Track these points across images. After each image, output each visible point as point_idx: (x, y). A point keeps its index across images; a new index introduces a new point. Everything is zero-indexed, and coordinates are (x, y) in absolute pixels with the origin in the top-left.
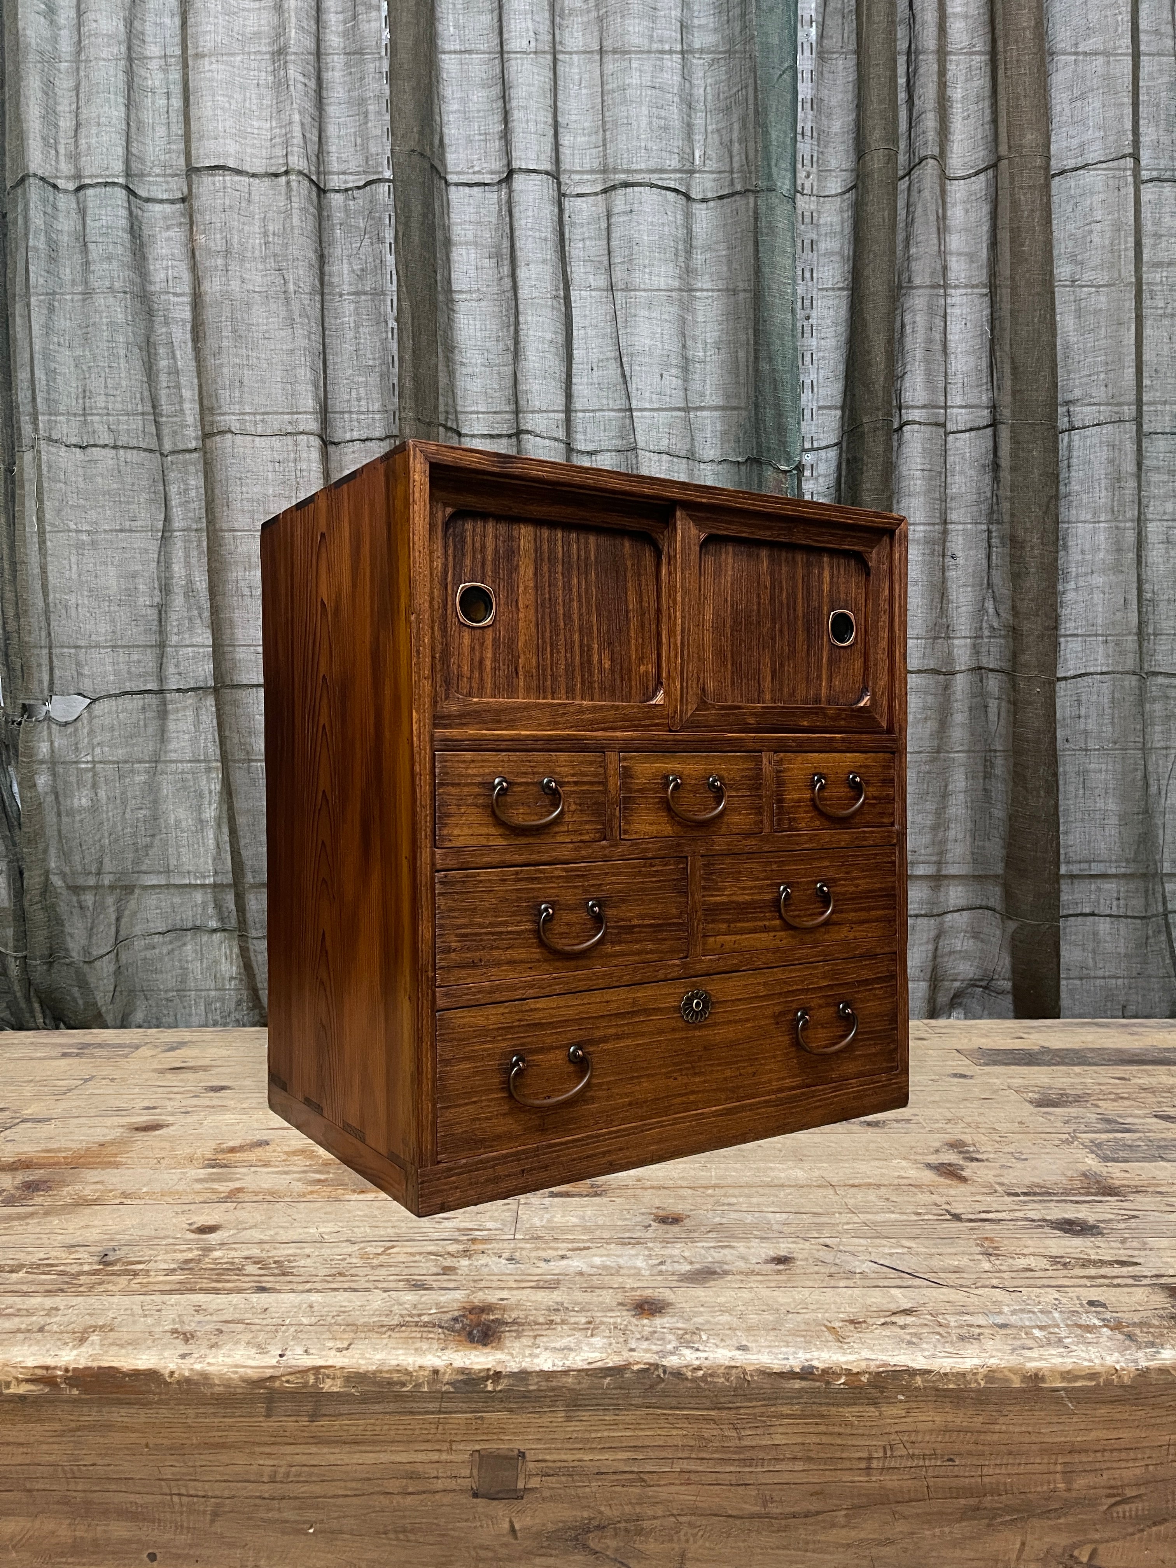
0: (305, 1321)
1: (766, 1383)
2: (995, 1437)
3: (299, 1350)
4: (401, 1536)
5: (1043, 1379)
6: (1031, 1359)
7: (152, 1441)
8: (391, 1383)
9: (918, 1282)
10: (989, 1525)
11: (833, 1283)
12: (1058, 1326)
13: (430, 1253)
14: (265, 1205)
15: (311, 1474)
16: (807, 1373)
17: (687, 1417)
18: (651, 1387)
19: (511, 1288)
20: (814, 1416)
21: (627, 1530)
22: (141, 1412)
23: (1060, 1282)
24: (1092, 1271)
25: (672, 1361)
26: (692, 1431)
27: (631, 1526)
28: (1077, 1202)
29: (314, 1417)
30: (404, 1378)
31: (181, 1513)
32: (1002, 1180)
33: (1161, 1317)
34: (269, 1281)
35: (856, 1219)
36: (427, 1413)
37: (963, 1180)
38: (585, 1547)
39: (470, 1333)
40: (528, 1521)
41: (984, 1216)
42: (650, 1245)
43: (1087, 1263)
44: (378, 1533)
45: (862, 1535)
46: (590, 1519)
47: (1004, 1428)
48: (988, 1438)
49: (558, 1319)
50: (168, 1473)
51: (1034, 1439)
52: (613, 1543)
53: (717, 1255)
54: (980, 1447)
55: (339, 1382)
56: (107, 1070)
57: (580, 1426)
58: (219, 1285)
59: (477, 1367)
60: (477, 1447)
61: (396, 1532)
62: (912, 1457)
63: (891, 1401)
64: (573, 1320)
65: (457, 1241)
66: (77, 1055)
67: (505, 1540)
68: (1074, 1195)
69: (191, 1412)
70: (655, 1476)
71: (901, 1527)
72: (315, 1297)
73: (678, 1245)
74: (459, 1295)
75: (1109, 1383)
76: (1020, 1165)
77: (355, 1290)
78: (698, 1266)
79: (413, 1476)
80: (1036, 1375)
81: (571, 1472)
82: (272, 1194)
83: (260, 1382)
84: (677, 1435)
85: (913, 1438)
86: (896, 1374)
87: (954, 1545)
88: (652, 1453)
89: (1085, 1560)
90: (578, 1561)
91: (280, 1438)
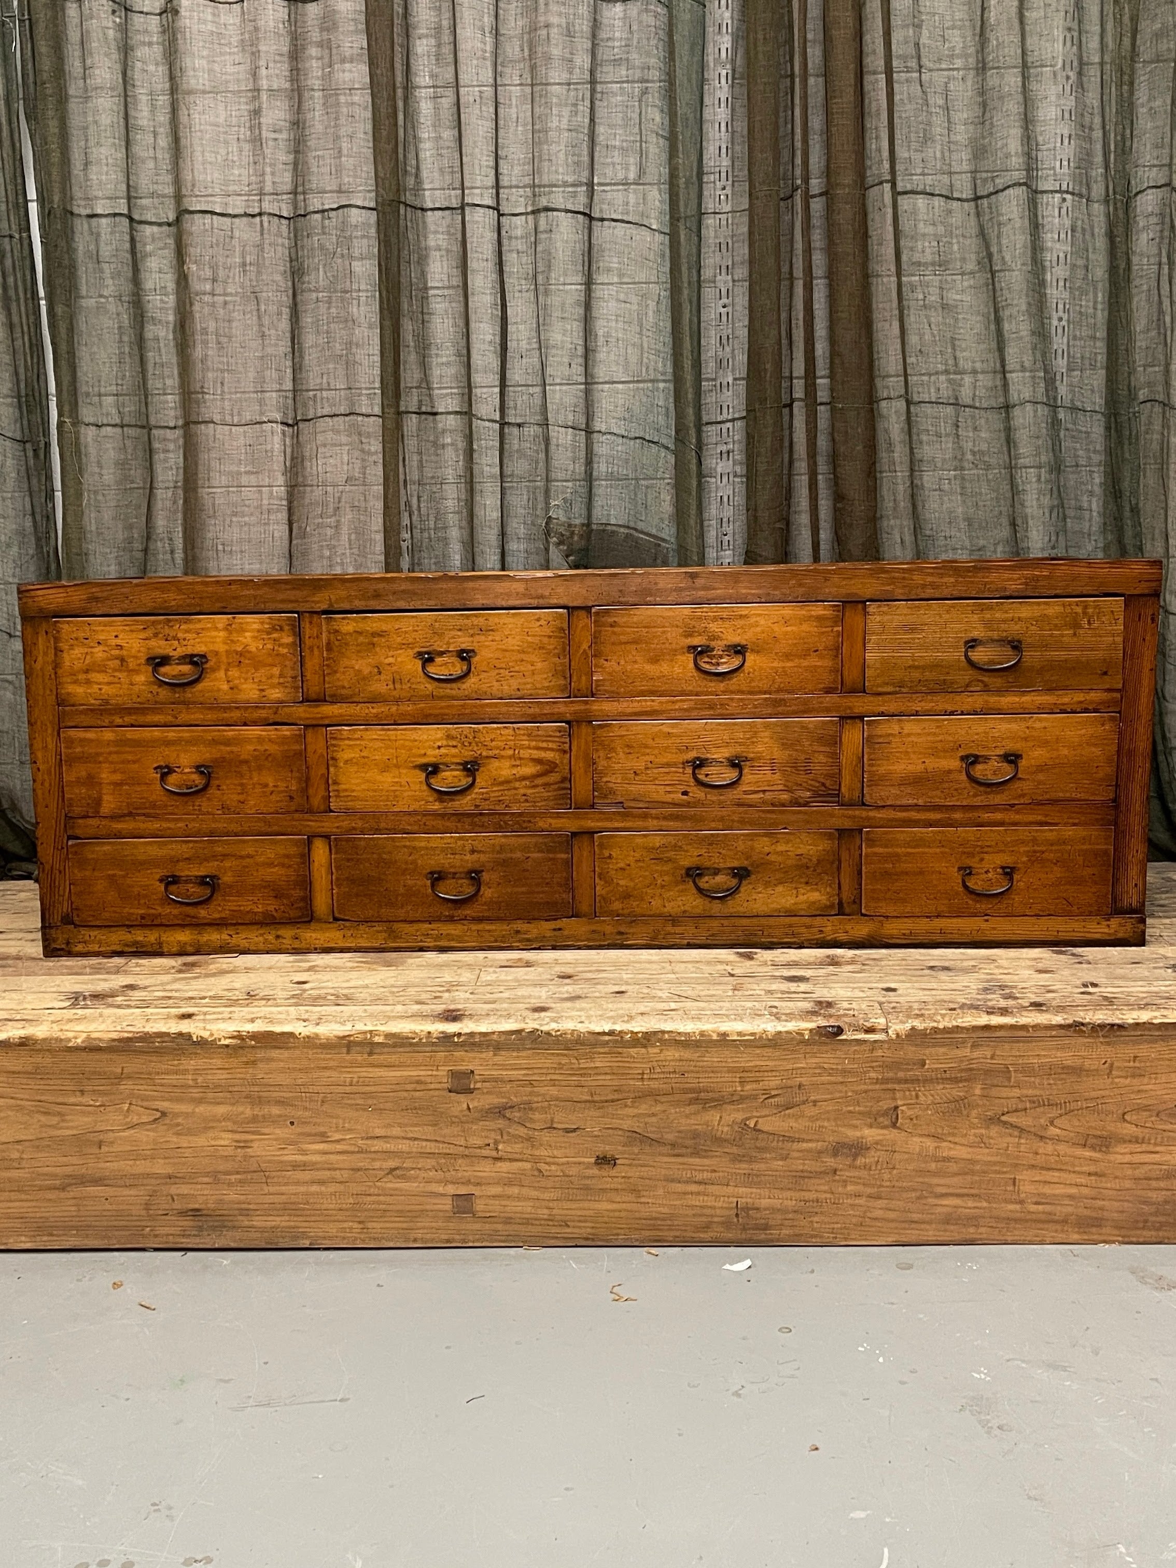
0: (363, 1015)
1: (592, 1038)
2: (705, 1063)
3: (362, 1025)
4: (414, 1112)
5: (728, 1035)
6: (725, 1028)
7: (291, 1066)
8: (407, 1038)
9: (687, 1000)
10: (704, 1107)
11: (642, 1000)
12: (746, 1015)
15: (369, 1082)
16: (611, 1033)
17: (553, 1054)
18: (535, 1040)
19: (470, 1004)
20: (615, 1053)
21: (524, 1108)
22: (286, 1052)
23: (763, 999)
24: (785, 995)
25: (545, 1028)
26: (555, 1061)
27: (526, 1106)
29: (370, 1054)
30: (414, 1036)
31: (306, 1101)
34: (341, 1002)
36: (425, 1052)
38: (504, 1116)
39: (446, 1019)
40: (476, 1104)
41: (748, 974)
42: (551, 987)
43: (786, 992)
44: (403, 1110)
45: (640, 1111)
46: (506, 1103)
47: (709, 1059)
48: (701, 1064)
49: (491, 1014)
50: (299, 1082)
51: (724, 1064)
52: (517, 1114)
53: (585, 991)
55: (382, 1038)
57: (500, 1058)
58: (315, 1003)
59: (450, 1031)
60: (450, 1068)
61: (411, 1109)
62: (664, 1073)
63: (654, 1046)
64: (500, 1014)
67: (465, 1113)
69: (311, 1052)
70: (538, 1082)
71: (659, 1108)
72: (368, 1007)
73: (566, 987)
74: (442, 1006)
75: (761, 1038)
77: (388, 1004)
78: (573, 995)
79: (418, 1082)
80: (725, 1034)
81: (496, 1080)
83: (343, 1038)
85: (664, 1064)
86: (655, 1033)
87: (687, 1116)
88: (536, 1071)
89: (752, 1125)
90: (501, 1123)
91: (354, 1064)
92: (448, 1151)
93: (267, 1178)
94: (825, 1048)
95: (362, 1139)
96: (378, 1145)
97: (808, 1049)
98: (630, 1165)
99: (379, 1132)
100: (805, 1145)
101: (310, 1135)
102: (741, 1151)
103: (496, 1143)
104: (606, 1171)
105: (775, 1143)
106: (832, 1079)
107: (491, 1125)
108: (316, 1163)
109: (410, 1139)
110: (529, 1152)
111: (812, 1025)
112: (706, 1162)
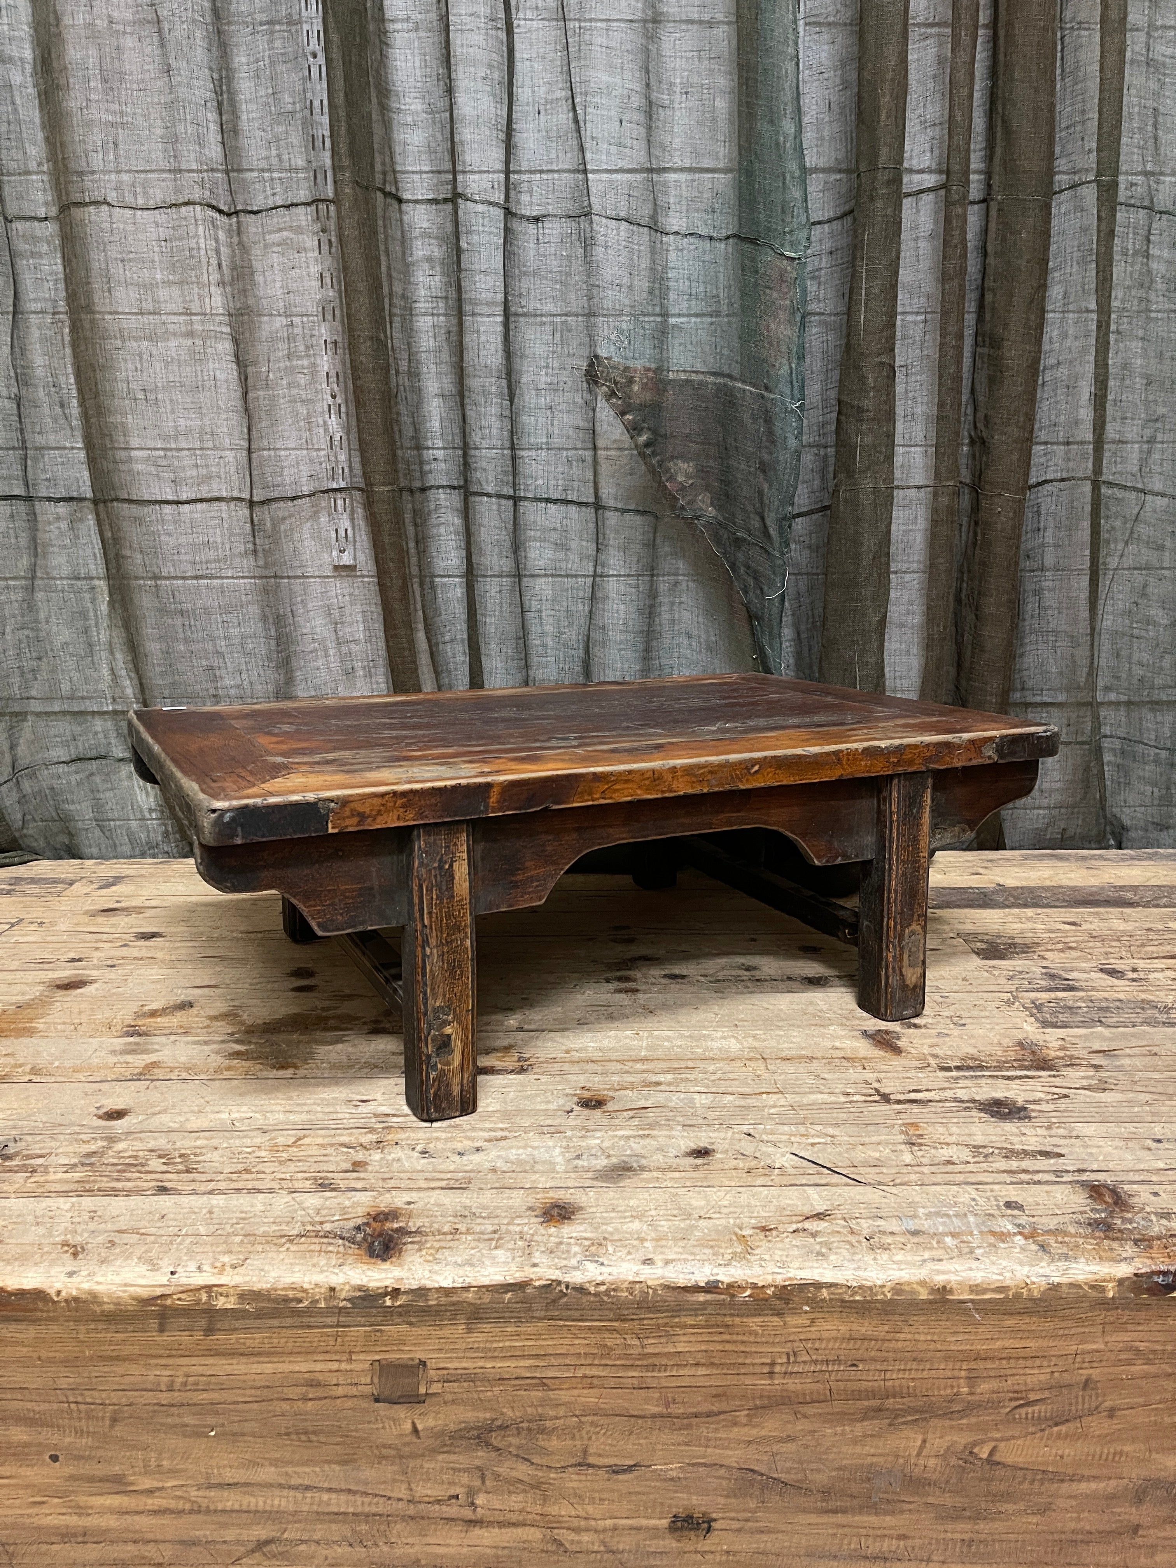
0: (202, 1230)
1: (670, 1297)
2: (900, 1345)
3: (192, 1266)
4: (303, 1437)
5: (951, 1291)
6: (939, 1272)
7: (44, 1354)
8: (286, 1300)
9: (836, 1178)
10: (890, 1425)
11: (750, 1180)
12: (972, 1234)
13: (342, 1145)
14: (180, 1085)
15: (209, 1383)
16: (711, 1287)
17: (590, 1328)
18: (554, 1301)
19: (419, 1189)
20: (718, 1326)
21: (529, 1430)
22: (31, 1328)
23: (982, 1177)
24: (1014, 1164)
25: (576, 1278)
26: (594, 1341)
27: (534, 1426)
28: (1009, 1078)
29: (209, 1331)
30: (300, 1295)
31: (80, 1419)
32: (937, 1051)
33: (1079, 1223)
34: (171, 1180)
35: (783, 1102)
36: (324, 1327)
37: (897, 1051)
38: (488, 1444)
39: (371, 1246)
40: (430, 1422)
41: (913, 1096)
42: (569, 1133)
43: (1010, 1154)
44: (279, 1434)
45: (763, 1433)
46: (493, 1420)
47: (909, 1336)
48: (893, 1345)
49: (462, 1228)
50: (63, 1383)
51: (939, 1347)
52: (515, 1441)
53: (636, 1146)
54: (884, 1354)
55: (232, 1299)
56: (37, 913)
57: (480, 1337)
58: (119, 1185)
59: (373, 1285)
60: (377, 1357)
61: (298, 1433)
62: (816, 1362)
63: (797, 1311)
64: (478, 1229)
65: (372, 1130)
66: (9, 892)
67: (407, 1439)
68: (1008, 1069)
69: (82, 1328)
70: (557, 1381)
71: (802, 1425)
72: (218, 1200)
73: (598, 1134)
74: (364, 1198)
75: (1018, 1296)
76: (956, 1032)
77: (259, 1191)
78: (614, 1160)
79: (310, 1384)
80: (944, 1287)
81: (472, 1378)
82: (188, 1070)
83: (151, 1301)
84: (580, 1344)
85: (817, 1345)
86: (802, 1287)
87: (855, 1442)
88: (554, 1361)
89: (985, 1456)
90: (481, 1456)
91: (175, 1352)
92: (374, 1509)
93: (12, 1555)
94: (1143, 1314)
95: (199, 1487)
96: (231, 1500)
97: (1111, 1316)
98: (739, 1530)
99: (229, 1475)
100: (1083, 1486)
101: (91, 1479)
102: (959, 1501)
103: (472, 1493)
104: (693, 1543)
105: (1026, 1485)
106: (1151, 1369)
107: (462, 1460)
108: (107, 1531)
109: (295, 1488)
110: (539, 1509)
111: (1124, 1270)
112: (888, 1520)
